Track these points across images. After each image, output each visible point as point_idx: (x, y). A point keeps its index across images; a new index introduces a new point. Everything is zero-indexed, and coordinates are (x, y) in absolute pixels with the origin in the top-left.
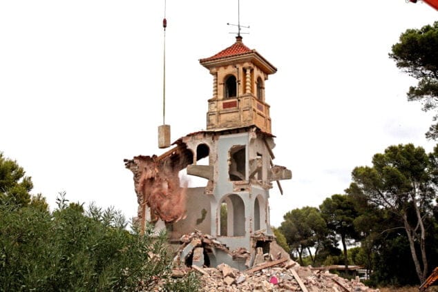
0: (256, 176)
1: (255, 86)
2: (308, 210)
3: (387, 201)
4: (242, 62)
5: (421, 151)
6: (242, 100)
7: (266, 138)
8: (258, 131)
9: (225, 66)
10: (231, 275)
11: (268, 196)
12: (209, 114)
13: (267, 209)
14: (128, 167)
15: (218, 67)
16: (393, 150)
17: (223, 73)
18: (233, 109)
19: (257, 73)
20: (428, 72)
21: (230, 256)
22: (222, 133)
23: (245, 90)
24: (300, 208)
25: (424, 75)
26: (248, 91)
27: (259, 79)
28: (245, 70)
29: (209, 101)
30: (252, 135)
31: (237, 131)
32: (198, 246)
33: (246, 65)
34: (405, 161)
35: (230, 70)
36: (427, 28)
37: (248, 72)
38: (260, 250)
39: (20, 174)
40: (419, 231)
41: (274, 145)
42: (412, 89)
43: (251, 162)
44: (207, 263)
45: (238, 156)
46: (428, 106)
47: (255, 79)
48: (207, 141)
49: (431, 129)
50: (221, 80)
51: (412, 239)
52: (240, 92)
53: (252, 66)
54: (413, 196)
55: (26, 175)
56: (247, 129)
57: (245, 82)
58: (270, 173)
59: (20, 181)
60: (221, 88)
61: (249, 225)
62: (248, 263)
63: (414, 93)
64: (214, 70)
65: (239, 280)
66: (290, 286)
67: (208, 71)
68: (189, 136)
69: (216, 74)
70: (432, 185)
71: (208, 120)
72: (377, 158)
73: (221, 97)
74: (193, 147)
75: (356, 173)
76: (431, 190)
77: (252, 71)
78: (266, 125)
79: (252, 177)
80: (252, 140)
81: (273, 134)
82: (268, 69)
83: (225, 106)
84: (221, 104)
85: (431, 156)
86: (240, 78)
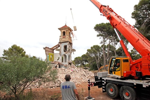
0: (69, 51)
1: (69, 34)
2: (79, 57)
3: (93, 55)
4: (66, 29)
5: (99, 46)
6: (66, 36)
7: (71, 44)
8: (69, 42)
9: (63, 29)
10: (64, 70)
11: (71, 55)
13: (71, 57)
14: (44, 49)
15: (62, 30)
17: (63, 31)
18: (65, 38)
19: (69, 31)
20: (100, 32)
21: (64, 66)
22: (62, 42)
23: (67, 34)
24: (78, 57)
25: (99, 32)
26: (67, 35)
27: (70, 32)
28: (67, 30)
29: (60, 36)
30: (68, 43)
31: (65, 42)
32: (58, 64)
33: (67, 29)
34: (96, 48)
35: (64, 30)
36: (100, 24)
37: (67, 31)
38: (70, 65)
39: (23, 50)
40: (98, 61)
41: (72, 45)
42: (98, 35)
43: (68, 48)
44: (60, 67)
45: (65, 47)
46: (100, 38)
47: (69, 32)
49: (101, 42)
50: (62, 32)
51: (97, 62)
52: (66, 35)
54: (98, 54)
55: (24, 51)
56: (67, 42)
57: (67, 33)
58: (71, 50)
59: (23, 52)
60: (62, 34)
61: (67, 60)
62: (67, 67)
63: (98, 36)
64: (61, 30)
65: (66, 70)
66: (75, 71)
67: (60, 30)
69: (61, 31)
70: (101, 52)
71: (60, 40)
72: (91, 47)
73: (62, 35)
75: (88, 50)
76: (101, 53)
77: (68, 31)
78: (71, 41)
79: (68, 51)
80: (68, 44)
82: (71, 30)
83: (63, 37)
84: (62, 37)
85: (101, 47)
86: (66, 32)
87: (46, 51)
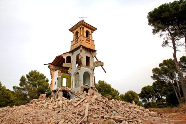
9: (76, 29)
12: (71, 46)
16: (165, 61)
17: (75, 31)
18: (77, 42)
19: (86, 29)
28: (80, 28)
29: (72, 42)
37: (82, 29)
38: (85, 92)
40: (178, 88)
47: (85, 31)
48: (70, 55)
49: (164, 43)
50: (75, 34)
51: (175, 90)
53: (83, 26)
57: (81, 32)
58: (94, 64)
61: (80, 82)
64: (73, 32)
68: (64, 54)
71: (71, 48)
72: (160, 65)
73: (75, 39)
74: (65, 57)
77: (83, 28)
78: (91, 46)
80: (81, 50)
81: (96, 50)
82: (94, 29)
84: (74, 42)
86: (79, 31)
87: (51, 70)
